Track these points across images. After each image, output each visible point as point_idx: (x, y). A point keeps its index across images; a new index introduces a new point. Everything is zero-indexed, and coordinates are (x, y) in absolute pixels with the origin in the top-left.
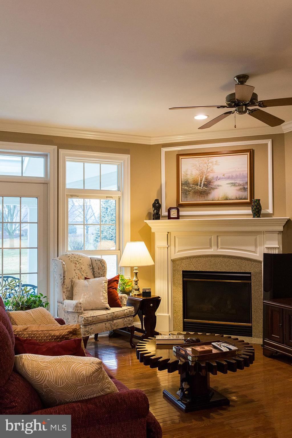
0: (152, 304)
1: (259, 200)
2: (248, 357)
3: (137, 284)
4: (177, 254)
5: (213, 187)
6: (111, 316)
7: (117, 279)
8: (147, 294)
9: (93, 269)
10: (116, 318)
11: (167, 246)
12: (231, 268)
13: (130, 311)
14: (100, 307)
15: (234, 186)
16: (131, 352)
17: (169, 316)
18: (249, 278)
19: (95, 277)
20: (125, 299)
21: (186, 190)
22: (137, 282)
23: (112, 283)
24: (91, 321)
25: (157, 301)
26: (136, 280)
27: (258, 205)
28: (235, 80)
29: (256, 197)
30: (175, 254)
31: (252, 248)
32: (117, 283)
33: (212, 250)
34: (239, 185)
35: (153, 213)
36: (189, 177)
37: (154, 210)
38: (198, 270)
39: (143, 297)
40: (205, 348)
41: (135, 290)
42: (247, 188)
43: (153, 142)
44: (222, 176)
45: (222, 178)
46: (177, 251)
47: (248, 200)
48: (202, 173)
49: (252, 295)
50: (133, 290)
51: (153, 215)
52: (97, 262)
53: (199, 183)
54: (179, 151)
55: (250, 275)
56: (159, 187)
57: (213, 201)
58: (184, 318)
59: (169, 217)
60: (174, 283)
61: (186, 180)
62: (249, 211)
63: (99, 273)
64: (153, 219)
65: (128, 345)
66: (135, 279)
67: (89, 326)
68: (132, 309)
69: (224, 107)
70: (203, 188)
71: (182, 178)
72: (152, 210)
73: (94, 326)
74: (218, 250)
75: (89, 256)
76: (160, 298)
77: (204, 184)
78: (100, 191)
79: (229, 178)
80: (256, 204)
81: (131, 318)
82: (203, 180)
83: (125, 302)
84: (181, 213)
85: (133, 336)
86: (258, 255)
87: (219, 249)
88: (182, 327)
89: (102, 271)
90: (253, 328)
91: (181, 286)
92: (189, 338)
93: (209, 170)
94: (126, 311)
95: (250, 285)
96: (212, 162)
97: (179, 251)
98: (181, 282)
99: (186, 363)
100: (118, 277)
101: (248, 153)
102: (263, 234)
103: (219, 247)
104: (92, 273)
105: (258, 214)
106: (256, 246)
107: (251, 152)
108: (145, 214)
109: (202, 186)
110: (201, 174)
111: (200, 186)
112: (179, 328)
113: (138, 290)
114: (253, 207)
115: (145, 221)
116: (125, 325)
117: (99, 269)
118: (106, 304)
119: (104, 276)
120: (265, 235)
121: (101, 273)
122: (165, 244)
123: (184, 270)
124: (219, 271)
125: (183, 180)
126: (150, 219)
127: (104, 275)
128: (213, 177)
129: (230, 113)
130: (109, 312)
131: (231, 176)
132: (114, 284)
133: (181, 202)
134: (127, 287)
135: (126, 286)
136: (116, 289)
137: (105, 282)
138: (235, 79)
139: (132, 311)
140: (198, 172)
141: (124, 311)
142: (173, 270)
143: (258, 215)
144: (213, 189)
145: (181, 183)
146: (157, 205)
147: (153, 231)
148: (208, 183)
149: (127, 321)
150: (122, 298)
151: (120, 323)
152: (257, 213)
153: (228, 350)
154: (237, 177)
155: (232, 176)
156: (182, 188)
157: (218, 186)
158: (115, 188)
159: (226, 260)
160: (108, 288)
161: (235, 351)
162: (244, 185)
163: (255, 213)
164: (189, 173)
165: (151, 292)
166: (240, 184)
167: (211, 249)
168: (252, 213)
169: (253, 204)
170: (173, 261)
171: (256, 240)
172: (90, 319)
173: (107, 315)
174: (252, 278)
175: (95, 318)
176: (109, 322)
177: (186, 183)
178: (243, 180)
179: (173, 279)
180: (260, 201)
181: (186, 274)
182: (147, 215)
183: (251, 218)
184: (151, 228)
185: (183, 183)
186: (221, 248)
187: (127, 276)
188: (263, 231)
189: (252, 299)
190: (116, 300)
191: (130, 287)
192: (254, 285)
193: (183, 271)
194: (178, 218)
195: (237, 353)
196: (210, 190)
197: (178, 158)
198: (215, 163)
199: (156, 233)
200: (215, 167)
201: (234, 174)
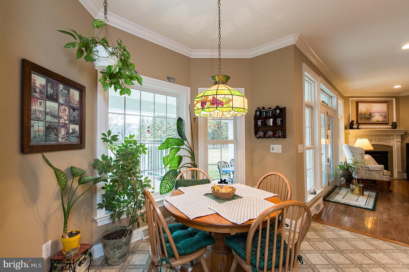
5: (372, 116)
12: (381, 150)
27: (395, 124)
33: (373, 142)
36: (362, 111)
44: (376, 112)
45: (376, 113)
47: (387, 122)
48: (368, 110)
49: (389, 160)
54: (357, 100)
56: (348, 115)
57: (372, 122)
71: (359, 112)
77: (369, 115)
79: (379, 113)
82: (368, 113)
86: (392, 144)
93: (371, 109)
96: (372, 106)
101: (387, 103)
102: (394, 136)
106: (391, 141)
111: (367, 115)
114: (393, 125)
128: (372, 112)
140: (366, 110)
144: (373, 117)
145: (359, 114)
148: (370, 114)
152: (395, 127)
154: (382, 113)
155: (380, 112)
156: (359, 116)
157: (375, 116)
159: (378, 146)
164: (362, 110)
168: (391, 127)
174: (388, 153)
177: (361, 114)
183: (390, 129)
186: (377, 142)
192: (389, 156)
194: (359, 129)
196: (371, 117)
197: (357, 103)
198: (373, 106)
199: (349, 135)
200: (373, 108)
201: (381, 111)
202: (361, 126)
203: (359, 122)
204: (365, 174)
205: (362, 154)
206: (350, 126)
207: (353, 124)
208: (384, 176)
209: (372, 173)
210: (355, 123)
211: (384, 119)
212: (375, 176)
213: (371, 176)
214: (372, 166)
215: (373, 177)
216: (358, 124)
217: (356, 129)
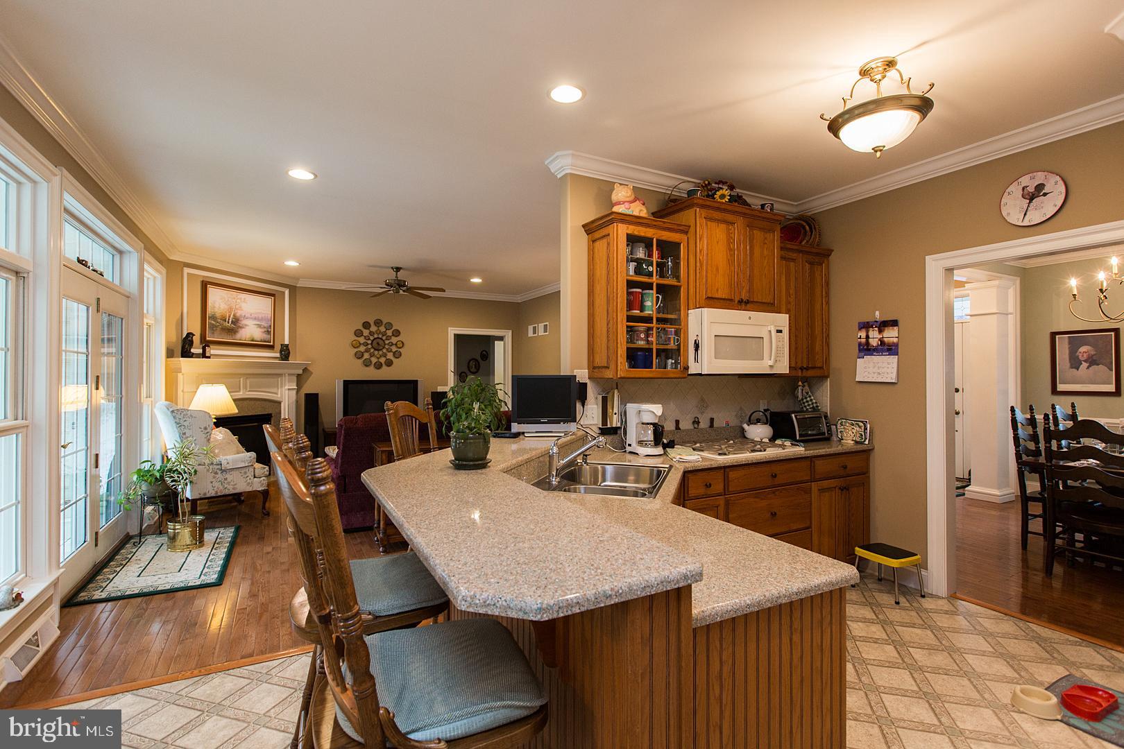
1: (287, 345)
5: (241, 325)
12: (256, 411)
15: (259, 328)
18: (270, 419)
21: (213, 324)
31: (275, 390)
33: (241, 393)
34: (264, 327)
36: (216, 310)
37: (186, 345)
42: (271, 331)
44: (249, 315)
45: (250, 318)
47: (272, 344)
48: (231, 309)
53: (227, 319)
54: (204, 277)
56: (179, 315)
57: (240, 340)
59: (204, 356)
61: (213, 314)
62: (276, 354)
70: (231, 325)
71: (209, 310)
74: (246, 393)
77: (232, 321)
79: (255, 319)
82: (232, 317)
86: (279, 396)
93: (237, 306)
96: (241, 299)
101: (272, 297)
102: (285, 377)
103: (247, 390)
106: (278, 388)
107: (275, 297)
109: (230, 323)
110: (229, 310)
111: (228, 323)
124: (246, 414)
125: (209, 313)
128: (241, 315)
140: (226, 307)
143: (287, 359)
144: (241, 328)
145: (208, 317)
146: (189, 339)
148: (236, 321)
154: (262, 320)
155: (258, 317)
156: (208, 323)
157: (246, 325)
159: (253, 402)
162: (268, 327)
164: (217, 305)
168: (279, 357)
171: (278, 382)
174: (272, 419)
177: (213, 317)
178: (267, 322)
185: (210, 316)
186: (250, 391)
188: (286, 374)
194: (207, 357)
196: (238, 328)
197: (205, 285)
198: (243, 300)
199: (180, 375)
200: (243, 305)
202: (212, 351)
203: (208, 339)
204: (212, 482)
205: (206, 428)
206: (183, 347)
207: (191, 343)
208: (255, 479)
209: (229, 477)
210: (196, 339)
211: (266, 336)
212: (235, 485)
213: (226, 486)
214: (230, 457)
215: (230, 487)
216: (206, 344)
217: (198, 356)
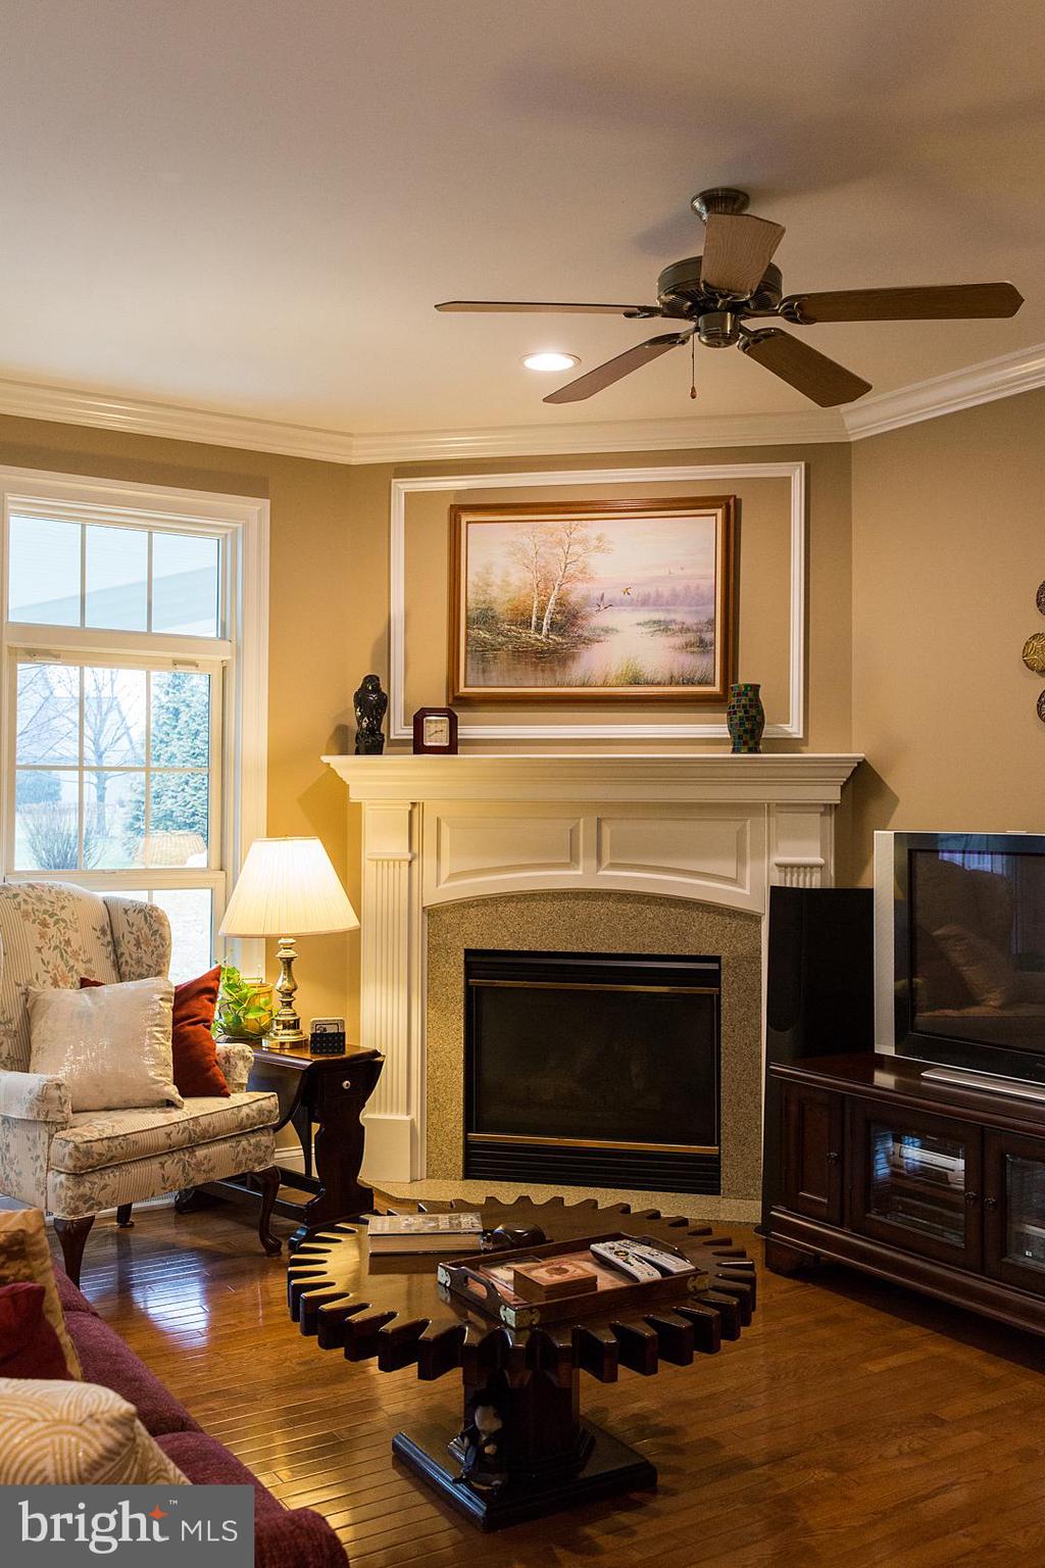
0: (347, 1082)
1: (756, 688)
2: (735, 1301)
3: (289, 1004)
4: (448, 885)
5: (586, 634)
6: (186, 1135)
7: (212, 984)
8: (328, 1040)
9: (115, 943)
10: (204, 1138)
11: (409, 857)
12: (647, 941)
13: (260, 1111)
14: (139, 1098)
15: (664, 634)
16: (264, 1272)
17: (412, 1121)
18: (714, 978)
19: (121, 978)
20: (241, 1064)
21: (483, 643)
22: (290, 995)
23: (191, 1001)
24: (100, 1155)
25: (368, 1068)
26: (287, 984)
27: (751, 706)
28: (694, 208)
29: (744, 678)
30: (440, 887)
31: (728, 868)
32: (213, 1001)
33: (580, 873)
34: (685, 630)
35: (356, 728)
36: (495, 592)
37: (362, 717)
38: (525, 949)
39: (314, 1051)
40: (567, 1271)
41: (281, 1027)
42: (713, 643)
43: (360, 454)
44: (620, 595)
45: (624, 602)
46: (444, 875)
47: (716, 689)
48: (547, 580)
49: (723, 1039)
50: (275, 1027)
51: (357, 738)
52: (132, 917)
53: (534, 619)
54: (459, 493)
55: (714, 966)
56: (380, 629)
57: (583, 686)
58: (468, 1128)
59: (419, 747)
60: (432, 997)
61: (484, 606)
62: (717, 728)
63: (139, 962)
64: (357, 753)
65: (252, 1239)
66: (281, 982)
67: (95, 1178)
68: (268, 1101)
69: (650, 312)
70: (547, 637)
71: (471, 597)
72: (352, 717)
73: (115, 1176)
74: (601, 873)
75: (102, 895)
76: (379, 1055)
77: (552, 623)
78: (148, 638)
79: (644, 602)
80: (743, 702)
81: (262, 1138)
82: (551, 607)
83: (242, 1074)
84: (464, 732)
85: (271, 1205)
86: (747, 892)
87: (604, 869)
88: (461, 1163)
89: (153, 952)
90: (724, 1162)
91: (461, 1007)
92: (500, 1228)
93: (571, 569)
94: (245, 1110)
95: (713, 1005)
96: (584, 541)
97: (453, 876)
98: (459, 993)
99: (495, 1338)
100: (216, 975)
101: (719, 512)
102: (769, 816)
103: (606, 861)
104: (109, 963)
105: (752, 738)
106: (741, 859)
107: (728, 507)
108: (326, 731)
109: (544, 631)
110: (542, 586)
111: (539, 629)
112: (450, 1166)
113: (295, 1025)
114: (735, 713)
115: (325, 759)
116: (239, 1165)
117: (138, 945)
118: (166, 1084)
119: (159, 973)
120: (773, 819)
121: (146, 960)
122: (398, 847)
123: (473, 947)
124: (603, 950)
125: (472, 605)
126: (343, 752)
127: (157, 969)
128: (586, 598)
129: (671, 340)
130: (176, 1115)
131: (653, 595)
132: (198, 1005)
133: (463, 690)
134: (251, 1016)
135: (247, 1011)
136: (207, 1022)
137: (161, 999)
138: (697, 204)
139: (270, 1111)
140: (529, 577)
141: (239, 1112)
142: (429, 949)
143: (751, 744)
144: (587, 641)
145: (467, 618)
146: (373, 697)
147: (354, 797)
148: (568, 619)
149: (251, 1148)
150: (231, 1060)
151: (219, 1162)
152: (747, 737)
153: (657, 1275)
154: (674, 600)
155: (659, 595)
156: (467, 635)
157: (607, 631)
158: (208, 629)
159: (629, 908)
160: (175, 1022)
161: (684, 1277)
162: (701, 631)
163: (740, 737)
164: (496, 578)
165: (344, 1034)
166: (685, 626)
167: (577, 869)
168: (729, 736)
169: (733, 701)
170: (431, 913)
171: (741, 834)
172: (98, 1148)
173: (167, 1130)
174: (723, 977)
175: (119, 1144)
176: (176, 1156)
177: (485, 618)
178: (696, 612)
179: (431, 980)
180: (758, 691)
181: (478, 962)
182: (331, 738)
183: (725, 753)
184: (344, 787)
185: (473, 614)
186: (613, 866)
187: (252, 973)
188: (768, 806)
189: (723, 1055)
190: (208, 1070)
191: (261, 1014)
192: (729, 1002)
193: (468, 952)
194: (452, 748)
195: (690, 1286)
196: (575, 646)
198: (595, 542)
200: (597, 561)
201: (665, 590)
217: (401, 746)
